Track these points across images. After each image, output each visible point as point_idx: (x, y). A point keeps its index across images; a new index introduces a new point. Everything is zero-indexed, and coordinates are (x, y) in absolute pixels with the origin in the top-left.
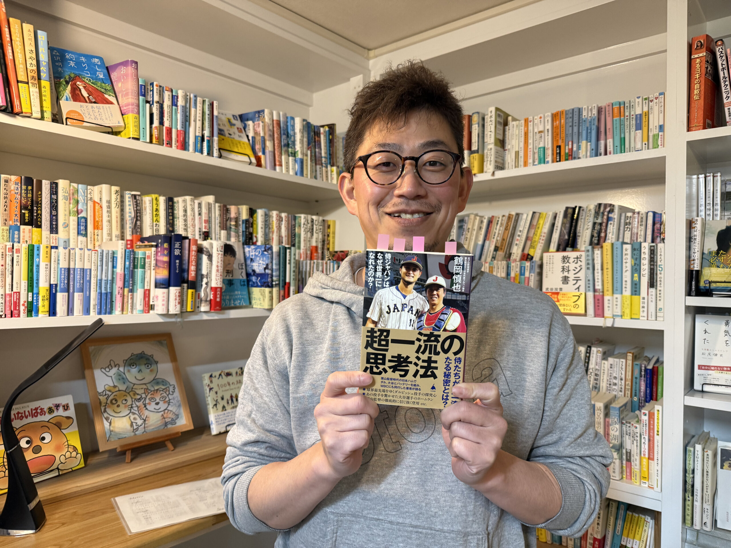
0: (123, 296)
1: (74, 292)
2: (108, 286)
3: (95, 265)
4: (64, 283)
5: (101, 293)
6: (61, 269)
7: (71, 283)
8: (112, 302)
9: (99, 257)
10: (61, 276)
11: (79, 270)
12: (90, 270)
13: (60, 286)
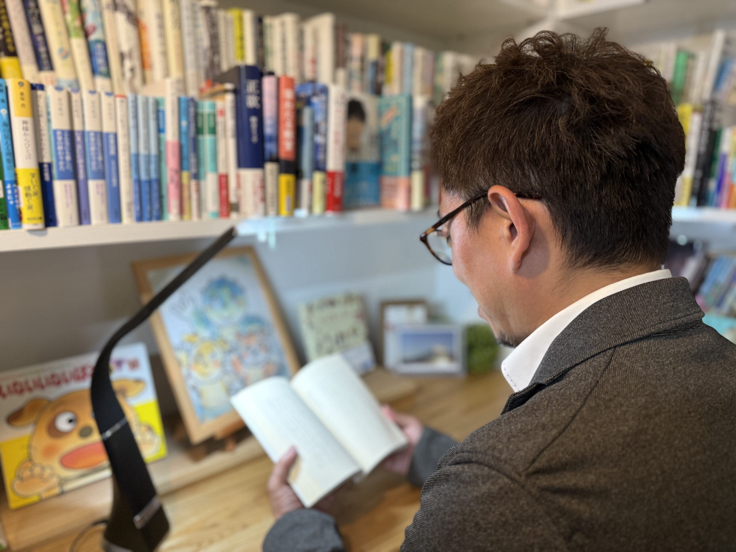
0: (180, 187)
1: (86, 179)
2: (153, 167)
3: (123, 126)
4: (64, 160)
5: (138, 182)
6: (55, 131)
7: (80, 161)
8: (161, 197)
9: (131, 110)
10: (56, 146)
11: (92, 134)
12: (116, 136)
13: (58, 166)
